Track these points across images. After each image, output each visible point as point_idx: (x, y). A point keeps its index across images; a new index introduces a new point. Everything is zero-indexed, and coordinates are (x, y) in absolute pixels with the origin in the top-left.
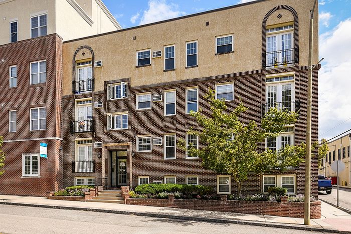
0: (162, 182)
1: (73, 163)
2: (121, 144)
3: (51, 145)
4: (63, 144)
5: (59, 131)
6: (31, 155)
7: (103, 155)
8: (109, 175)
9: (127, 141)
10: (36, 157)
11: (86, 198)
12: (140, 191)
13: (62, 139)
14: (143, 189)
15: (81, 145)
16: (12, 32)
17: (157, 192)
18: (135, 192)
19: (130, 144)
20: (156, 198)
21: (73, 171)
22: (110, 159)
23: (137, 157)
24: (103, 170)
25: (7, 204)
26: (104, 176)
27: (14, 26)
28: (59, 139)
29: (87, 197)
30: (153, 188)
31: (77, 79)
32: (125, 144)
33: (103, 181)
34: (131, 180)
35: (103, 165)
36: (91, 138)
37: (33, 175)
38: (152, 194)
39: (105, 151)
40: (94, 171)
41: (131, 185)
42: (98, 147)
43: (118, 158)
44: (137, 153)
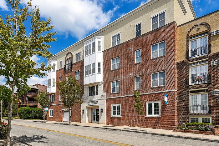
1: (188, 107)
3: (171, 95)
4: (179, 94)
6: (153, 103)
10: (157, 104)
15: (193, 94)
16: (136, 31)
25: (146, 133)
27: (138, 27)
28: (177, 91)
29: (216, 132)
31: (190, 49)
36: (207, 88)
37: (155, 115)
42: (215, 94)
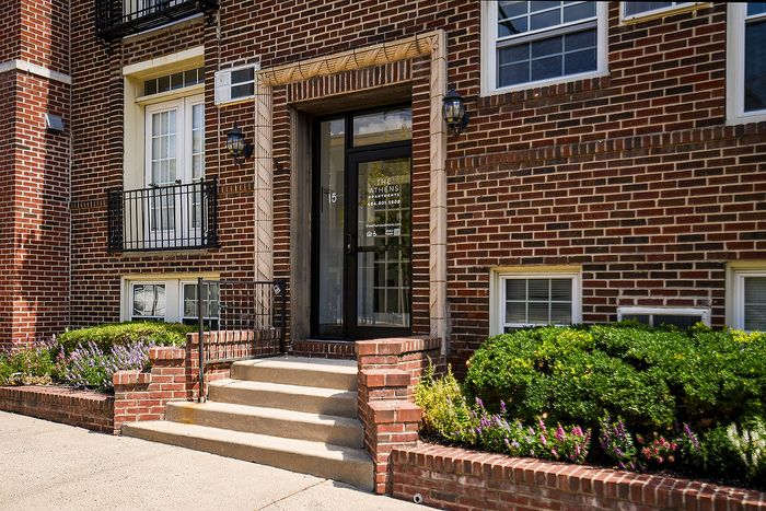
0: (705, 313)
1: (115, 200)
2: (372, 54)
5: (45, 30)
7: (263, 140)
8: (298, 262)
9: (413, 29)
11: (120, 412)
12: (517, 392)
13: (67, 79)
14: (544, 367)
15: (157, 104)
17: (690, 413)
18: (471, 391)
19: (436, 41)
20: (685, 466)
21: (116, 243)
22: (308, 165)
23: (483, 130)
24: (263, 232)
26: (263, 265)
28: (45, 72)
29: (124, 404)
30: (639, 364)
32: (400, 49)
33: (263, 296)
34: (437, 293)
35: (263, 201)
36: (201, 50)
38: (640, 425)
39: (276, 112)
40: (213, 241)
41: (439, 327)
42: (236, 92)
43: (357, 156)
44: (489, 105)
